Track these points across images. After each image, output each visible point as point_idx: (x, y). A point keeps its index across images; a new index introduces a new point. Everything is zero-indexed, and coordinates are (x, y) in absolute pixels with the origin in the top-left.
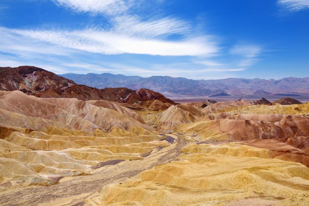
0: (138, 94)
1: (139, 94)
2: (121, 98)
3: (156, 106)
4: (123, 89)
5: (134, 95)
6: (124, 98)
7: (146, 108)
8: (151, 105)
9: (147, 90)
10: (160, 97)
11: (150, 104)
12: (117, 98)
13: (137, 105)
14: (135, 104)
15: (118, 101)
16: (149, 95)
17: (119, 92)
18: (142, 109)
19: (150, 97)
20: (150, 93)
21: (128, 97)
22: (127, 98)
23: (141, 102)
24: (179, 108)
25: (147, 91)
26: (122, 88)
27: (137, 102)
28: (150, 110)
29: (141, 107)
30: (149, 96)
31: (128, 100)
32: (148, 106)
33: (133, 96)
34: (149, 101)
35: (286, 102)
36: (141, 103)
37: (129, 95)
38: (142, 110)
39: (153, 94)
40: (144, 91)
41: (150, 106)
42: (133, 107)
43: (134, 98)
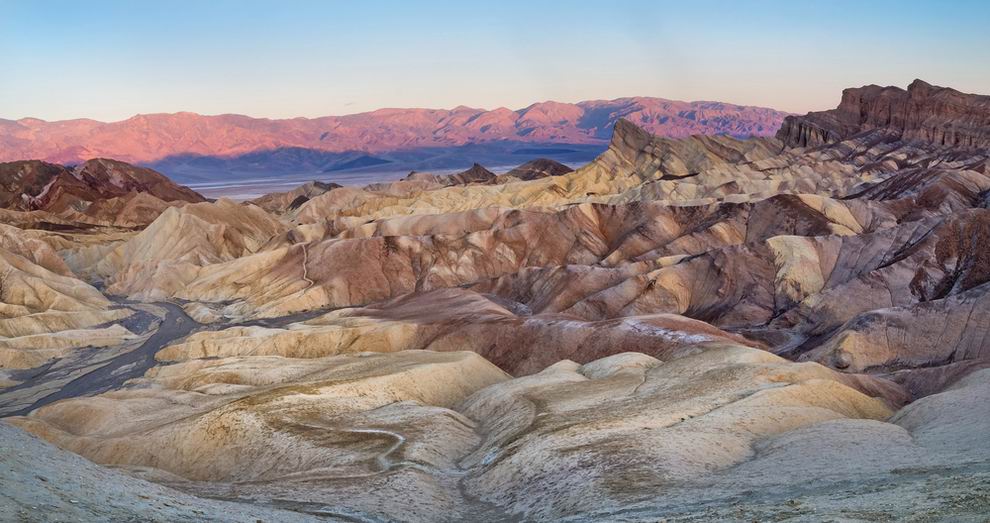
0: (80, 177)
1: (85, 178)
2: (24, 196)
3: (139, 214)
4: (32, 166)
5: (68, 184)
6: (34, 196)
7: (107, 223)
8: (125, 212)
9: (112, 161)
10: (156, 183)
11: (121, 208)
12: (10, 197)
13: (78, 213)
14: (71, 210)
15: (15, 205)
16: (117, 179)
17: (18, 177)
18: (93, 226)
19: (121, 186)
20: (121, 170)
21: (46, 189)
22: (44, 193)
23: (89, 203)
24: (193, 216)
25: (110, 167)
26: (25, 162)
27: (77, 206)
28: (120, 228)
29: (90, 221)
30: (118, 181)
31: (47, 198)
32: (113, 217)
33: (64, 186)
34: (116, 198)
35: (537, 171)
36: (90, 206)
37: (50, 185)
38: (92, 230)
39: (132, 174)
40: (100, 166)
41: (122, 216)
42: (63, 223)
43: (66, 191)
